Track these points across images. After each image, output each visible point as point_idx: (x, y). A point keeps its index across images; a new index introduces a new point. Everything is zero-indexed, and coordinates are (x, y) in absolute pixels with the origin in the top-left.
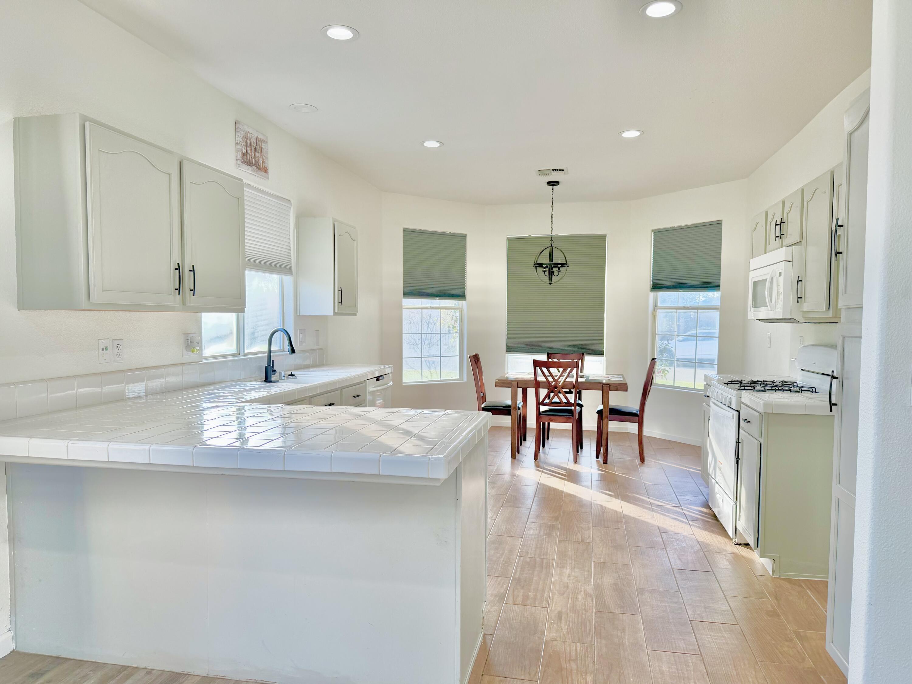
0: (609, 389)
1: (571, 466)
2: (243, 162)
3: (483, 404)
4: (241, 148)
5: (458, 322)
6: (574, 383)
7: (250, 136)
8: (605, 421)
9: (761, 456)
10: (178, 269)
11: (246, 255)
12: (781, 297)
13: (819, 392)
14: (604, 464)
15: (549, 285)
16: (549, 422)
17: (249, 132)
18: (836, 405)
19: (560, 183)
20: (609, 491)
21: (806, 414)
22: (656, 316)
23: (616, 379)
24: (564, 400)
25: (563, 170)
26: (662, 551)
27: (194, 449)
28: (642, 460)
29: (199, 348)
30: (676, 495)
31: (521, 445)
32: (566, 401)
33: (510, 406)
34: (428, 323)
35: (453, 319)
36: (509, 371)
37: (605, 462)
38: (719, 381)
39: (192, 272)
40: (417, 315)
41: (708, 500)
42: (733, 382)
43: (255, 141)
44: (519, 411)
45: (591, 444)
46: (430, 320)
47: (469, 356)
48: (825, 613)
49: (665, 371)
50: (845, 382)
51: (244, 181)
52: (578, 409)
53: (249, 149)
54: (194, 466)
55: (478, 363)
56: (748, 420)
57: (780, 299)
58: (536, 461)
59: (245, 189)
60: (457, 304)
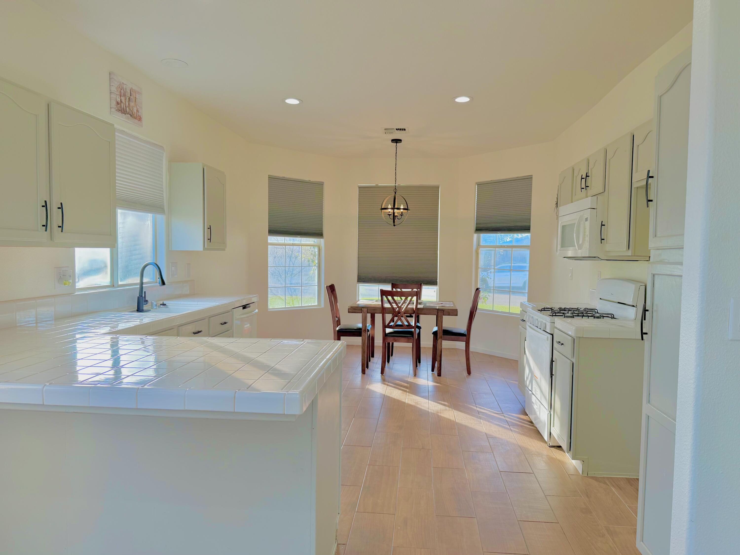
0: (443, 314)
1: (411, 379)
2: (119, 110)
3: (337, 327)
4: (115, 97)
5: (317, 256)
6: (415, 309)
7: (125, 87)
8: (439, 341)
9: (573, 373)
10: (45, 206)
11: (117, 194)
12: (587, 239)
13: (617, 318)
14: (439, 377)
15: (393, 226)
16: (393, 342)
17: (123, 83)
18: (646, 334)
19: (402, 141)
20: (444, 401)
21: (610, 338)
22: (479, 253)
23: (448, 305)
24: (406, 323)
25: (405, 130)
26: (490, 455)
27: (44, 387)
28: (469, 373)
29: (71, 281)
30: (498, 403)
31: (370, 361)
32: (407, 324)
33: (360, 329)
34: (290, 257)
35: (312, 254)
36: (360, 299)
37: (439, 375)
38: (533, 308)
39: (60, 210)
40: (280, 251)
41: (525, 408)
42: (545, 309)
43: (129, 92)
44: (369, 333)
45: (427, 359)
46: (292, 254)
47: (325, 286)
48: (636, 517)
49: (485, 298)
50: (655, 314)
51: (116, 126)
52: (417, 330)
53: (123, 98)
54: (45, 404)
55: (334, 292)
56: (562, 342)
57: (586, 241)
58: (382, 375)
59: (116, 134)
60: (316, 242)
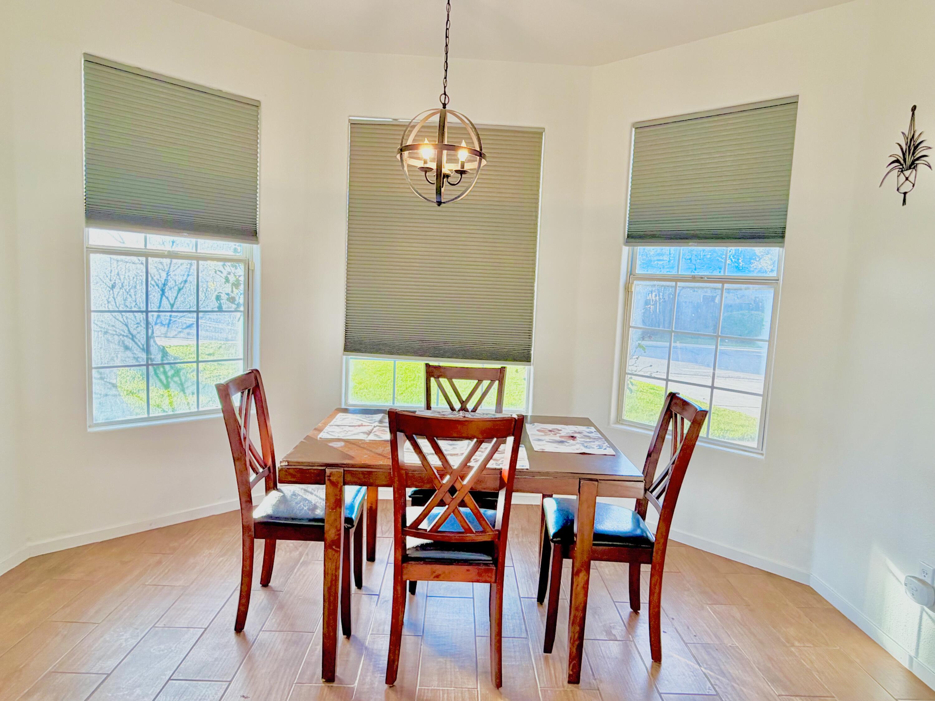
5: (242, 287)
6: (505, 475)
15: (436, 205)
22: (631, 291)
34: (162, 287)
35: (228, 282)
60: (239, 251)
